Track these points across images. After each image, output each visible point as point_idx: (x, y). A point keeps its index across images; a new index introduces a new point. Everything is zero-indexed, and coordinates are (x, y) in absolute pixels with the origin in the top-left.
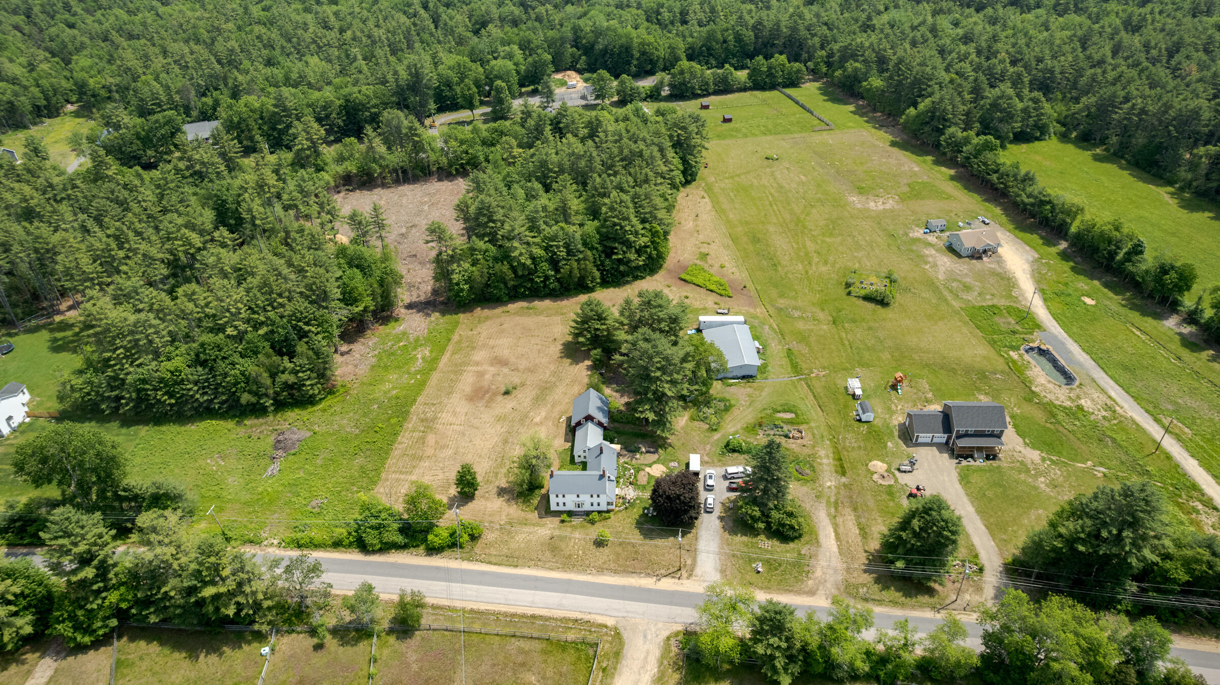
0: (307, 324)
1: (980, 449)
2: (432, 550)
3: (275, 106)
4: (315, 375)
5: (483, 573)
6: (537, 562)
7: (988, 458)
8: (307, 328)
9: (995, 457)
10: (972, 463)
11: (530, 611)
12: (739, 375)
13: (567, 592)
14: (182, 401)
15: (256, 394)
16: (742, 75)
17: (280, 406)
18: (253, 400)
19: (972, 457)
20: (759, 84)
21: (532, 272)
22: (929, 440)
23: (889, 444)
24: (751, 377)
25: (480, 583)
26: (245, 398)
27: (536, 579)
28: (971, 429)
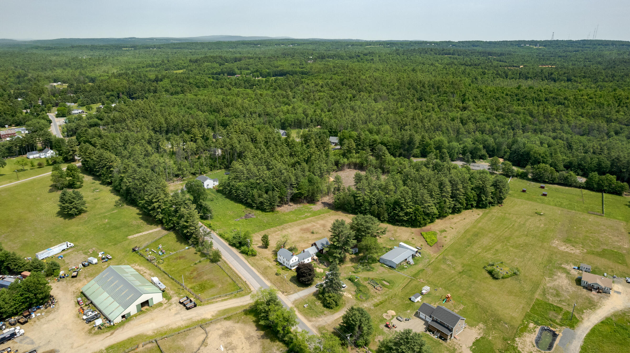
0: (277, 188)
1: (438, 331)
2: (242, 252)
3: (357, 136)
4: (269, 203)
5: (244, 263)
6: (258, 269)
7: (440, 337)
8: (275, 188)
9: (445, 340)
10: (432, 335)
11: (240, 275)
12: (389, 265)
13: (254, 278)
14: (238, 196)
15: (253, 201)
16: (582, 180)
17: (258, 208)
18: (251, 202)
19: (433, 333)
20: (588, 187)
21: (361, 205)
22: (424, 318)
23: (409, 311)
24: (393, 267)
25: (240, 264)
26: (249, 201)
27: (252, 271)
28: (439, 320)
